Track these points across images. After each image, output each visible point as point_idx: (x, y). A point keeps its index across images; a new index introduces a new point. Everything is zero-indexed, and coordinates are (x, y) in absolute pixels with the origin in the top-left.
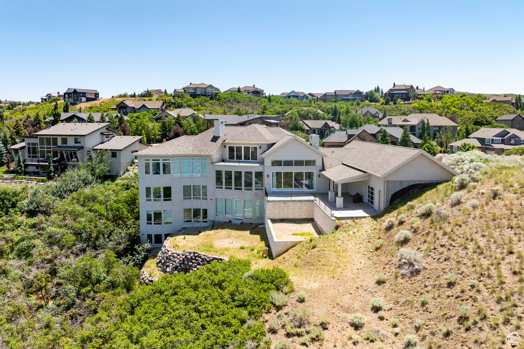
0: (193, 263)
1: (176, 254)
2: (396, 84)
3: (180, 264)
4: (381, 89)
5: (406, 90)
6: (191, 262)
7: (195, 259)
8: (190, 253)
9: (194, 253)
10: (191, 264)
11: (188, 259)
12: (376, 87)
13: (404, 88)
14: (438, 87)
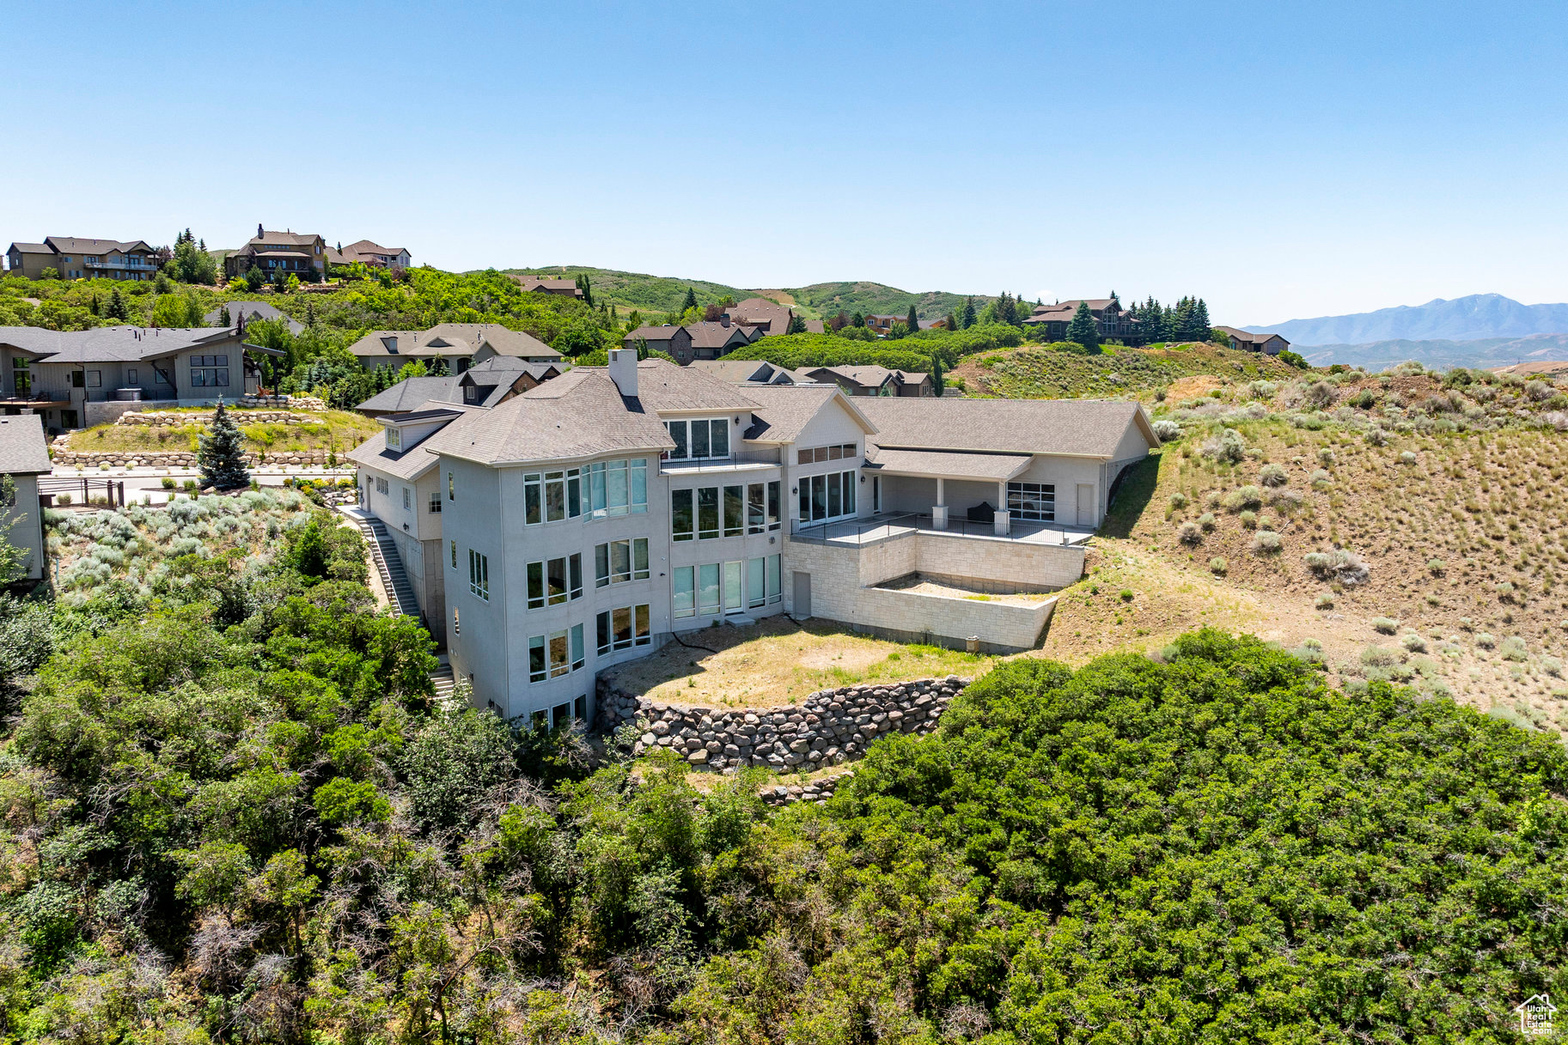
0: (854, 716)
1: (780, 713)
2: (265, 229)
3: (818, 730)
4: (198, 240)
5: (300, 248)
6: (847, 715)
7: (855, 706)
8: (831, 696)
9: (844, 692)
10: (850, 718)
11: (835, 712)
12: (183, 234)
13: (294, 243)
14: (366, 243)
